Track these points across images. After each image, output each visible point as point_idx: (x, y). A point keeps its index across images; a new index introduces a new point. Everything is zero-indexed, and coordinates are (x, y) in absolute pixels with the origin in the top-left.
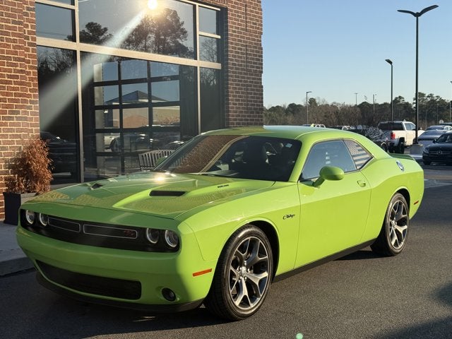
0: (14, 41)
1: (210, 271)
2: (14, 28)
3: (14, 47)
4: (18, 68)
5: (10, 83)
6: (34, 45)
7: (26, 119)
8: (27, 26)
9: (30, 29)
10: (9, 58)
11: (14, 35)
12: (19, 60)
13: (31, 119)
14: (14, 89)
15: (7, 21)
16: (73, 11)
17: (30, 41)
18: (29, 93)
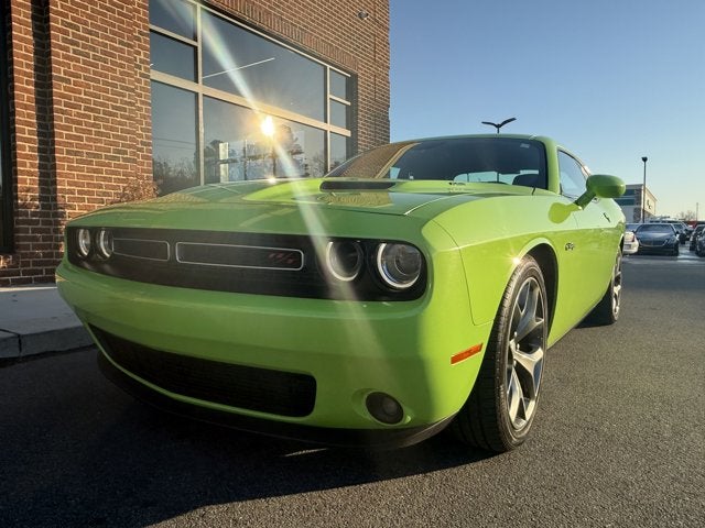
0: (121, 66)
1: (478, 349)
2: (122, 51)
3: (121, 73)
4: (126, 99)
5: (115, 115)
6: (148, 77)
7: (134, 161)
8: (139, 53)
9: (142, 57)
10: (115, 86)
11: (121, 58)
12: (127, 89)
13: (142, 164)
14: (120, 123)
15: (113, 40)
16: (196, 48)
17: (143, 71)
18: (140, 132)
